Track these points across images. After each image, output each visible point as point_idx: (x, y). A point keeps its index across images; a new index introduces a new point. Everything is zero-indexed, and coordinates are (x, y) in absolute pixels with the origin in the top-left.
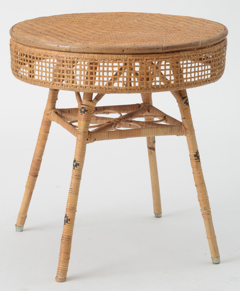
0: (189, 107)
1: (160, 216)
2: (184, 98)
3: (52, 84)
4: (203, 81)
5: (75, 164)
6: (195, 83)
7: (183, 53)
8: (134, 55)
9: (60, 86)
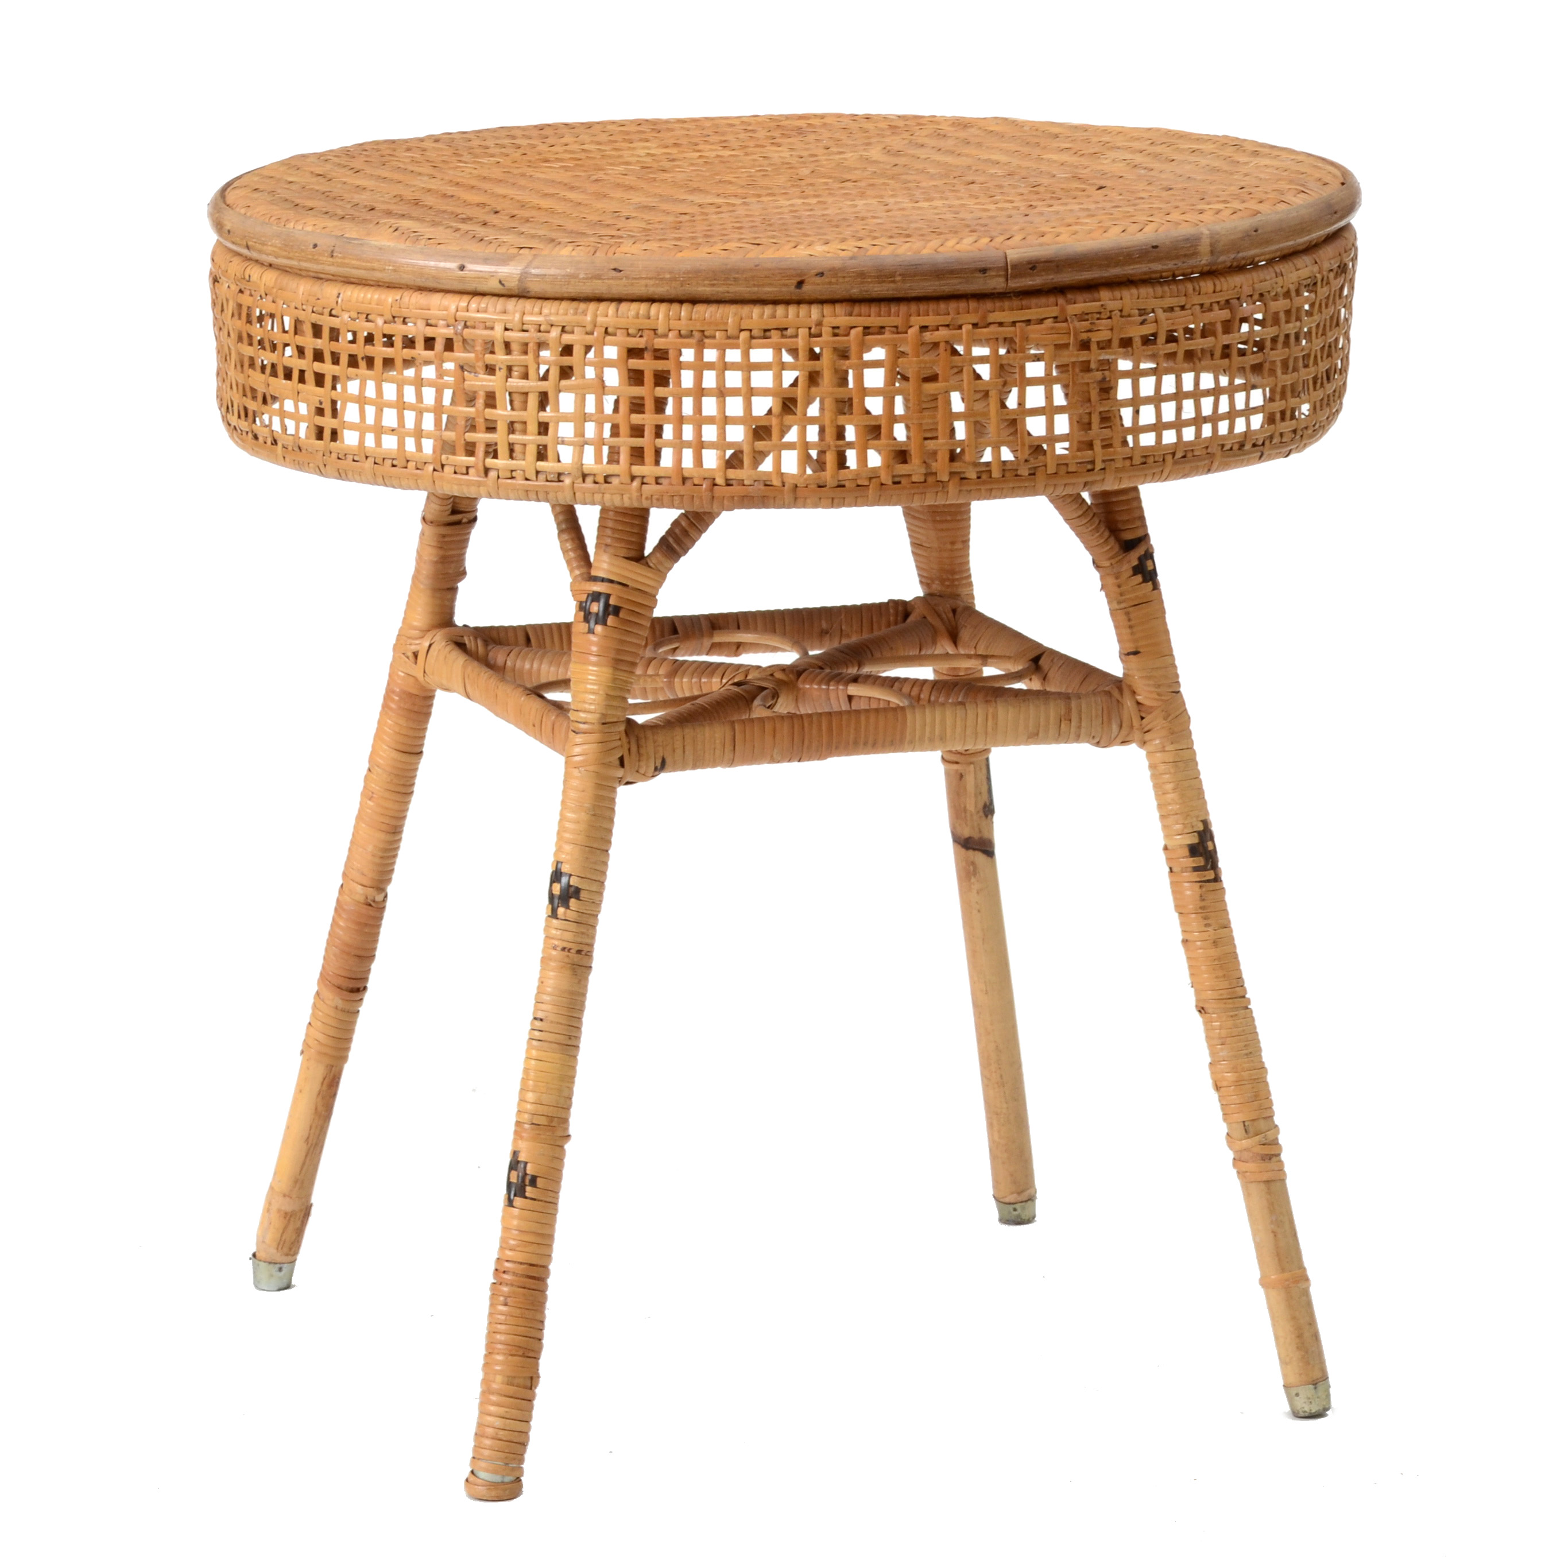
0: (1160, 594)
1: (1024, 1217)
2: (1128, 546)
3: (431, 468)
4: (1223, 446)
5: (557, 889)
6: (1179, 455)
7: (1117, 294)
8: (856, 309)
9: (473, 476)
